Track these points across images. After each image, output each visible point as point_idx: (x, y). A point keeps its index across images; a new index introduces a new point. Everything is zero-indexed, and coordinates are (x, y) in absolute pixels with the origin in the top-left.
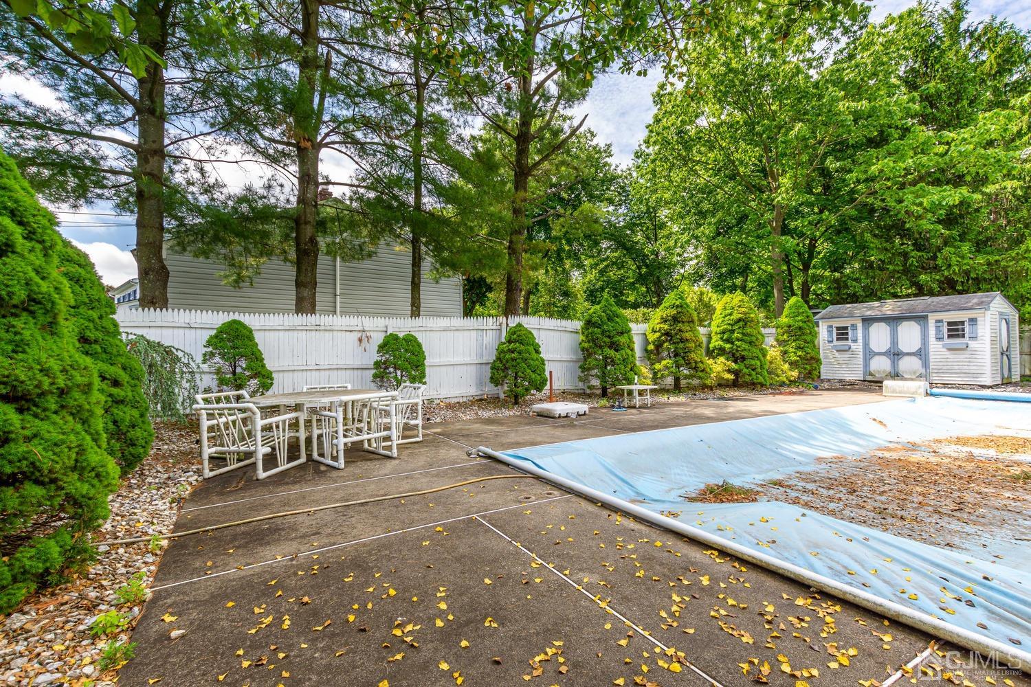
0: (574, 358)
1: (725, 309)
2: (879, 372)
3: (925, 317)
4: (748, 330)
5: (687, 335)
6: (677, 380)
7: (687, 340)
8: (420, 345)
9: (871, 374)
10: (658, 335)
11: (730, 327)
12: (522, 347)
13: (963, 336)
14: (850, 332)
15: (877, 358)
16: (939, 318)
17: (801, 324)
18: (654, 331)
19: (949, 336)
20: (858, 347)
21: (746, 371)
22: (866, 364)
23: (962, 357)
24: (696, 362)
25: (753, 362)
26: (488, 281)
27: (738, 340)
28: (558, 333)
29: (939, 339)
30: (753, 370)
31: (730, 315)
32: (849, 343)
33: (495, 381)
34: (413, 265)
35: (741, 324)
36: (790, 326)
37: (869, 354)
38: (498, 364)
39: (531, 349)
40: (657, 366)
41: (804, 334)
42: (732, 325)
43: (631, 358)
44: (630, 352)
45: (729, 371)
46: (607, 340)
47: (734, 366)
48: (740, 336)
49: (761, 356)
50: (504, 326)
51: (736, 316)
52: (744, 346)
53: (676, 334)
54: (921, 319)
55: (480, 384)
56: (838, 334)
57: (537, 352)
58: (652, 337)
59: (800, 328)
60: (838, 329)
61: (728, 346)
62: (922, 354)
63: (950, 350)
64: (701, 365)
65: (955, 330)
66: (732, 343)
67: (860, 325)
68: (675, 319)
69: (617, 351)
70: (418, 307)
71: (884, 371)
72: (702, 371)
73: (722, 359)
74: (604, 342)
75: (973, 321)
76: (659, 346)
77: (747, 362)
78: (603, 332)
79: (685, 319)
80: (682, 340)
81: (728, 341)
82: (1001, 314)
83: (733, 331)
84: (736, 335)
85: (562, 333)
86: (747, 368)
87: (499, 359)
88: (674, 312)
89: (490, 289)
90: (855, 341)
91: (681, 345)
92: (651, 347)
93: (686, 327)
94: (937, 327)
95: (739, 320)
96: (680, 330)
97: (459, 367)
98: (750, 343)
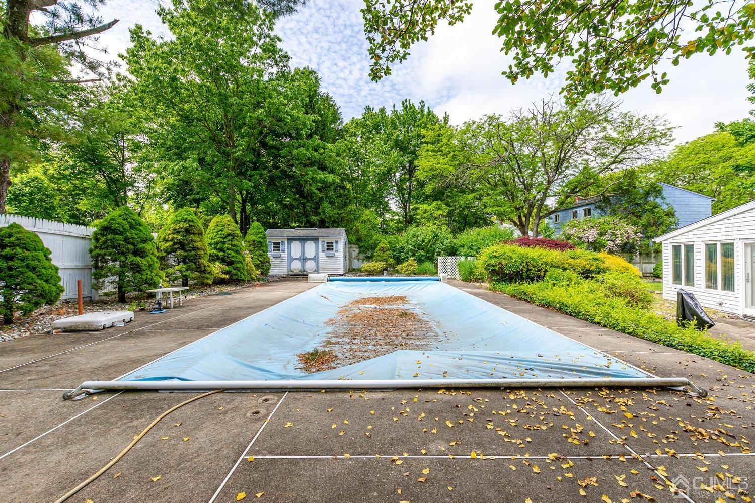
0: (80, 264)
1: (217, 226)
2: (295, 269)
3: (317, 239)
4: (235, 243)
5: (198, 245)
6: (185, 281)
7: (198, 249)
9: (292, 271)
10: (170, 243)
11: (222, 240)
12: (27, 253)
13: (333, 250)
14: (281, 246)
15: (295, 261)
16: (323, 240)
17: (261, 240)
18: (166, 240)
19: (327, 250)
20: (285, 255)
21: (234, 271)
22: (289, 266)
23: (332, 260)
24: (205, 266)
25: (239, 265)
27: (228, 249)
28: (59, 238)
29: (323, 251)
30: (239, 270)
31: (222, 231)
32: (280, 252)
35: (230, 238)
36: (254, 241)
37: (291, 259)
39: (41, 255)
40: (170, 270)
41: (262, 246)
42: (224, 238)
45: (224, 272)
46: (131, 247)
47: (227, 268)
48: (230, 246)
49: (242, 261)
51: (225, 232)
52: (233, 254)
53: (189, 244)
54: (315, 240)
56: (274, 247)
57: (48, 259)
58: (164, 246)
59: (260, 243)
60: (274, 244)
61: (221, 254)
62: (315, 259)
63: (327, 256)
64: (208, 268)
65: (330, 246)
66: (224, 251)
67: (286, 242)
68: (187, 231)
69: (142, 257)
71: (298, 269)
72: (209, 273)
73: (218, 263)
74: (128, 249)
75: (337, 242)
77: (235, 265)
78: (126, 240)
79: (196, 232)
80: (193, 249)
81: (221, 250)
83: (224, 243)
84: (226, 245)
85: (65, 238)
86: (234, 269)
88: (186, 225)
90: (284, 251)
91: (193, 253)
93: (196, 238)
94: (322, 245)
95: (229, 235)
96: (192, 241)
98: (237, 252)
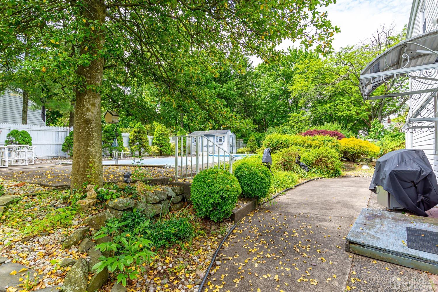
3: (214, 136)
4: (164, 137)
6: (140, 152)
7: (143, 139)
8: (29, 135)
10: (133, 137)
13: (222, 141)
15: (204, 147)
16: (217, 136)
18: (132, 136)
19: (219, 141)
20: (200, 144)
21: (163, 150)
24: (146, 147)
25: (165, 147)
26: (61, 112)
29: (217, 142)
30: (166, 150)
31: (159, 132)
33: (64, 150)
34: (24, 104)
35: (162, 135)
38: (65, 144)
40: (132, 148)
42: (160, 135)
43: (121, 144)
44: (121, 142)
45: (158, 150)
47: (159, 148)
48: (162, 139)
49: (168, 146)
50: (69, 130)
51: (161, 132)
52: (163, 142)
53: (139, 137)
55: (57, 152)
58: (131, 138)
61: (158, 142)
63: (219, 145)
64: (151, 148)
65: (220, 139)
67: (200, 138)
68: (139, 132)
70: (26, 121)
72: (149, 150)
73: (156, 146)
75: (224, 137)
76: (133, 141)
80: (141, 139)
81: (158, 140)
82: (230, 135)
83: (159, 137)
87: (66, 142)
88: (138, 130)
89: (61, 116)
91: (140, 141)
92: (131, 141)
93: (142, 135)
94: (217, 138)
95: (162, 134)
97: (47, 145)
98: (165, 141)
